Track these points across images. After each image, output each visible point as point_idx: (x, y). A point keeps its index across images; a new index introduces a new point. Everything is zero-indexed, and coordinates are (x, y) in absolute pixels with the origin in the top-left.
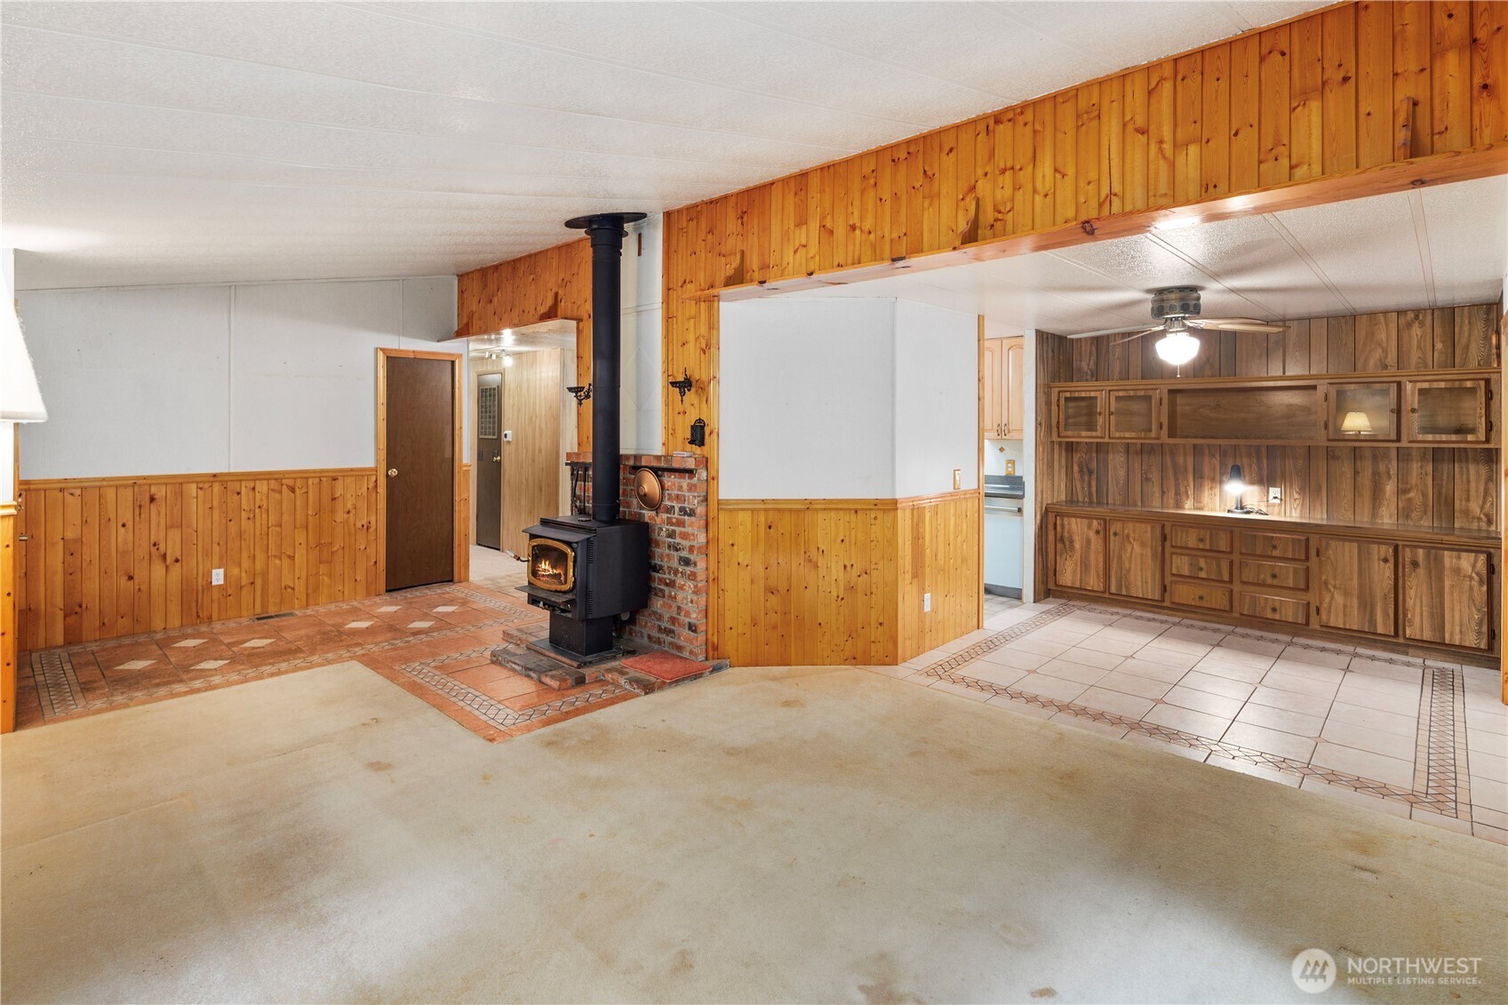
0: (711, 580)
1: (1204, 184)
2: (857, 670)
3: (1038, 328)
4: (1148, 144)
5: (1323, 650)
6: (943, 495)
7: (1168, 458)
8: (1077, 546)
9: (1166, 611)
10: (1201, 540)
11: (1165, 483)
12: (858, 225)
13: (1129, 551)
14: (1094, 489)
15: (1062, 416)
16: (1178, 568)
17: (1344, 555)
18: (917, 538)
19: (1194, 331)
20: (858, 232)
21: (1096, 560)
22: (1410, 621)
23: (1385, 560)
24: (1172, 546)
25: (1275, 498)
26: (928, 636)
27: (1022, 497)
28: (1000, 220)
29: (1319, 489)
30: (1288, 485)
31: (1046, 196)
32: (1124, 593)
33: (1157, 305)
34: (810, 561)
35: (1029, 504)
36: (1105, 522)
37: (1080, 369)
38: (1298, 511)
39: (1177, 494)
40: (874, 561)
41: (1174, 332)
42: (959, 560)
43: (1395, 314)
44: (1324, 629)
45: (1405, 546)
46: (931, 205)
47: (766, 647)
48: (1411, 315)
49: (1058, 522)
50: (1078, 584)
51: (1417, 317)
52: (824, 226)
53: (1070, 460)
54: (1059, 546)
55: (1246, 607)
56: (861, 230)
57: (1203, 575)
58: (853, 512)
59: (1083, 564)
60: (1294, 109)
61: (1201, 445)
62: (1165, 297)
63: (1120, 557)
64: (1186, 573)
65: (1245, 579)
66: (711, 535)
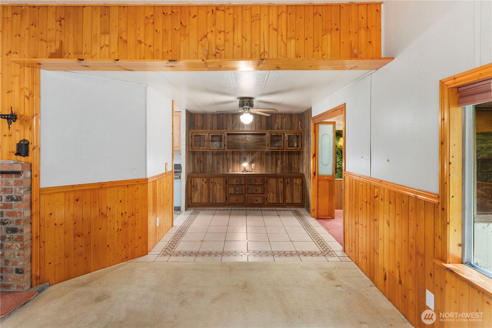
0: (34, 238)
1: (297, 55)
2: (129, 264)
3: (187, 109)
4: (278, 35)
5: (269, 210)
6: (162, 174)
7: (225, 155)
8: (199, 188)
9: (227, 206)
10: (237, 182)
11: (224, 164)
12: (143, 41)
13: (216, 188)
14: (202, 167)
15: (193, 142)
16: (230, 191)
17: (272, 181)
18: (155, 194)
19: (251, 114)
20: (143, 45)
21: (205, 192)
22: (287, 198)
23: (282, 183)
24: (229, 185)
25: (253, 167)
26: (158, 236)
27: (181, 172)
28: (219, 53)
29: (264, 164)
30: (256, 163)
31: (239, 47)
32: (214, 202)
33: (241, 103)
34: (103, 214)
35: (183, 175)
36: (208, 179)
37: (197, 125)
38: (259, 170)
39: (227, 167)
40: (137, 208)
41: (246, 113)
42: (167, 201)
43: (280, 115)
44: (268, 204)
45: (286, 178)
46: (184, 39)
47: (75, 267)
48: (284, 115)
49: (192, 180)
50: (199, 202)
51: (285, 116)
52: (121, 38)
53: (194, 157)
54: (193, 189)
55: (249, 201)
56: (145, 44)
57: (238, 193)
58: (126, 186)
59: (201, 194)
60: (323, 35)
61: (234, 151)
62: (244, 100)
63: (213, 190)
64: (233, 193)
65: (249, 192)
66: (34, 210)
